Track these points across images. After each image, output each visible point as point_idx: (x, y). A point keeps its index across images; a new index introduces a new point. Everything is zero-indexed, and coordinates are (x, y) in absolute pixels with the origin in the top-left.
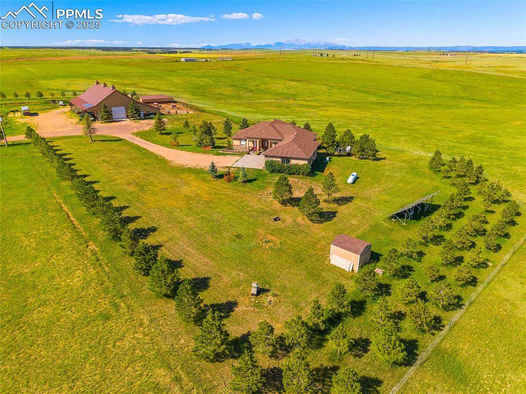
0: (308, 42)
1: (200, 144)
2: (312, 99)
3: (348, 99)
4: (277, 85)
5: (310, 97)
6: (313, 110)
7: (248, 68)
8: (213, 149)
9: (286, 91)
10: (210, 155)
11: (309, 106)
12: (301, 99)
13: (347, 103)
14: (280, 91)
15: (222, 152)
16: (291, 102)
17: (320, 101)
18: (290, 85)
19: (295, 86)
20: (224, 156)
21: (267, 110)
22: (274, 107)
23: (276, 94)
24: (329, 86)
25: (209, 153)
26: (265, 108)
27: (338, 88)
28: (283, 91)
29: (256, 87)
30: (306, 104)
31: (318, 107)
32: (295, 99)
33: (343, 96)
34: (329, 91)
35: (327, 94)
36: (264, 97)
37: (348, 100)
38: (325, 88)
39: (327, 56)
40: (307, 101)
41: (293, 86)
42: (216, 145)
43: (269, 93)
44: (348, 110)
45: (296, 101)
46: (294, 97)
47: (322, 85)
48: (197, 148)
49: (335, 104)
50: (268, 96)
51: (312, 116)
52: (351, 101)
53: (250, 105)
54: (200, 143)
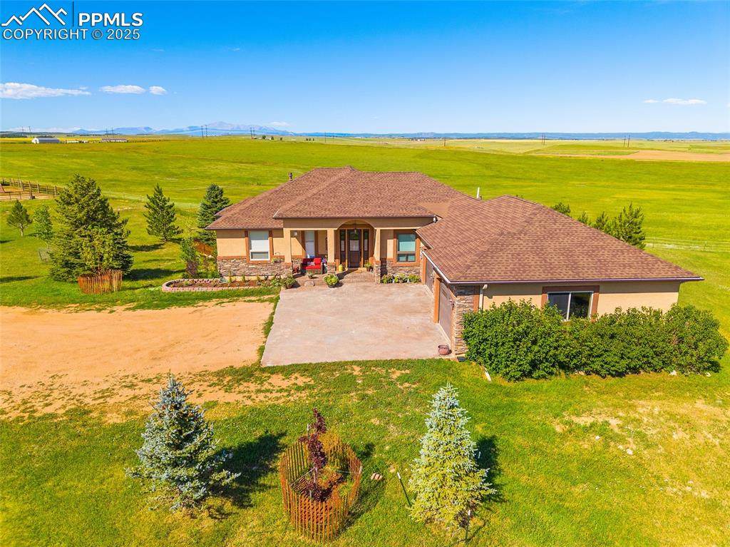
1: (69, 268)
7: (156, 149)
8: (127, 284)
10: (119, 309)
14: (227, 174)
15: (169, 289)
20: (190, 309)
25: (114, 302)
39: (273, 138)
42: (133, 267)
48: (56, 285)
54: (67, 264)
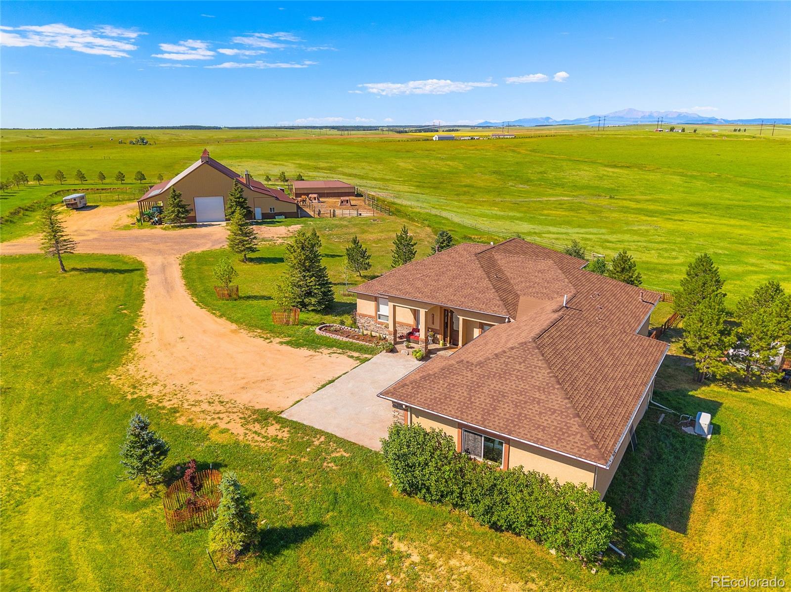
0: (647, 114)
2: (649, 197)
3: (729, 200)
4: (582, 173)
5: (645, 194)
6: (649, 219)
7: (536, 147)
9: (597, 183)
11: (640, 211)
12: (627, 197)
13: (728, 207)
14: (585, 182)
16: (604, 202)
17: (667, 202)
18: (605, 173)
19: (615, 175)
21: (548, 215)
22: (566, 210)
23: (575, 187)
24: (686, 176)
26: (546, 212)
27: (705, 180)
28: (591, 183)
29: (539, 176)
30: (635, 207)
31: (662, 213)
32: (611, 197)
33: (717, 194)
34: (686, 185)
35: (682, 189)
36: (551, 191)
37: (728, 202)
38: (677, 179)
39: (683, 130)
40: (638, 201)
41: (611, 174)
43: (562, 186)
44: (733, 222)
45: (613, 201)
46: (612, 193)
47: (671, 174)
49: (701, 209)
50: (559, 190)
51: (647, 231)
52: (737, 203)
53: (516, 206)
